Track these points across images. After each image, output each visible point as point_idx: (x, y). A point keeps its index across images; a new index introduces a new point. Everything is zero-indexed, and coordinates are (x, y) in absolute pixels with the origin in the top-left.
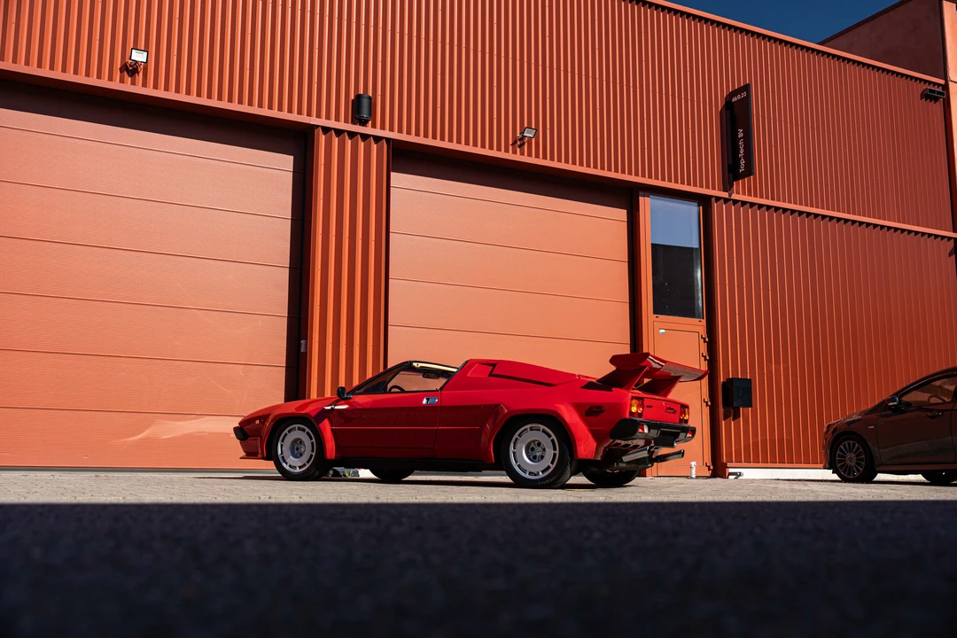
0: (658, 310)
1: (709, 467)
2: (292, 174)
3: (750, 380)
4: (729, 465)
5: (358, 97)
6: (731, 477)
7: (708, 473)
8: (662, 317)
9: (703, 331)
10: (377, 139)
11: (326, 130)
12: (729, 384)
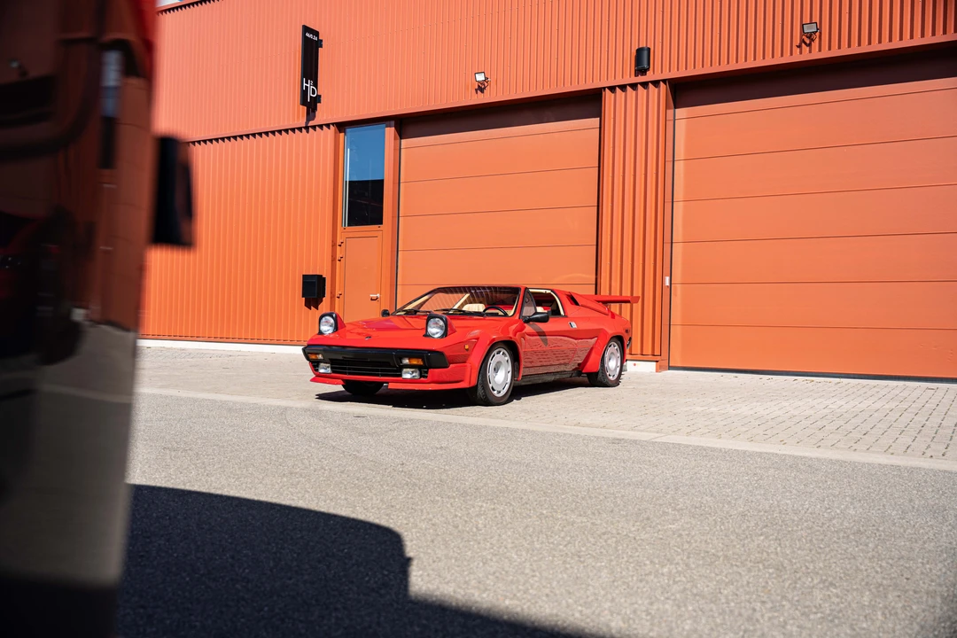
5: (639, 51)
10: (656, 83)
11: (612, 89)
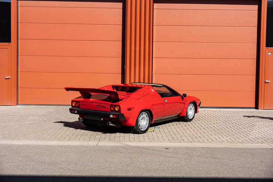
8: (270, 48)
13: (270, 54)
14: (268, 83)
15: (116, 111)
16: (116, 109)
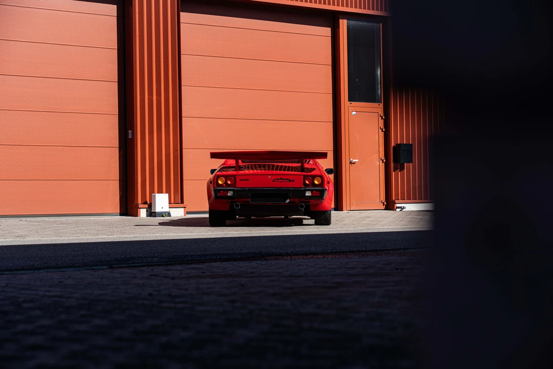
0: (351, 98)
1: (384, 203)
2: (116, 18)
3: (412, 144)
4: (396, 201)
6: (398, 210)
7: (383, 207)
8: (354, 103)
9: (381, 113)
12: (397, 148)
13: (355, 113)
14: (354, 164)
15: (316, 185)
16: (316, 182)
